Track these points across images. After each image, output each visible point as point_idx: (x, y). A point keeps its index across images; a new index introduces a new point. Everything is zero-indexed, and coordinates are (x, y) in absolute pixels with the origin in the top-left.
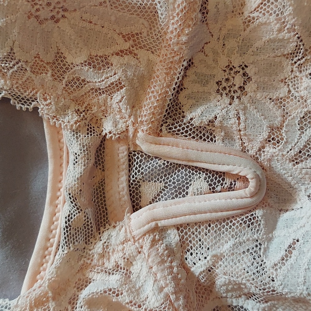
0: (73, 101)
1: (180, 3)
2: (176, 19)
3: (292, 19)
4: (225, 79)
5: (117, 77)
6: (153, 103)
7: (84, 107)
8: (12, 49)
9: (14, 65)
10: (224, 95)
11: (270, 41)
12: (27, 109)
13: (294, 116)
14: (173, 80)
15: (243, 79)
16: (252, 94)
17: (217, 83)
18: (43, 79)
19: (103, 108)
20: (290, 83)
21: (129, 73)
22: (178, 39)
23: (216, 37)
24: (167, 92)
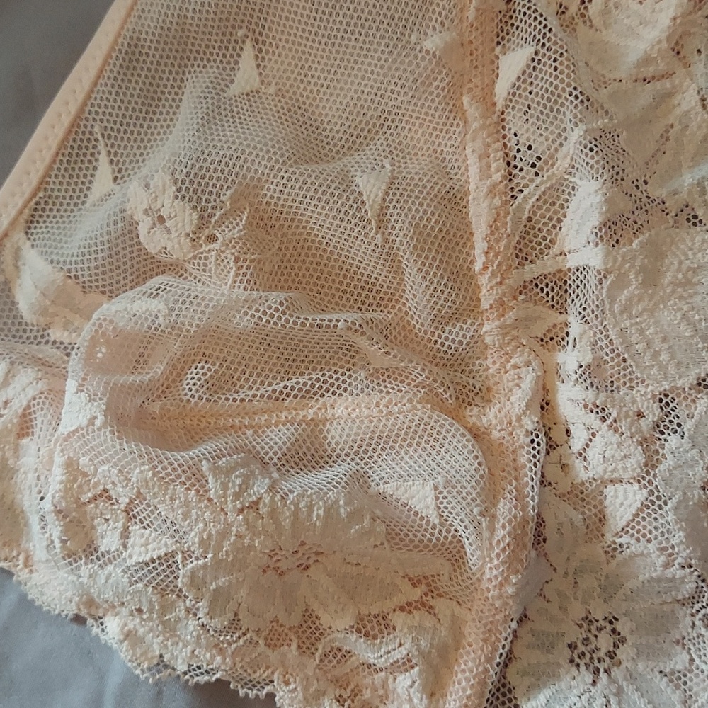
0: (331, 681)
1: (500, 537)
2: (496, 562)
3: (684, 550)
4: (581, 639)
5: (404, 651)
6: (464, 690)
7: (349, 690)
8: (236, 614)
9: (239, 637)
10: (583, 668)
11: (651, 580)
12: (257, 696)
13: (702, 703)
14: (495, 649)
15: (612, 641)
16: (629, 665)
17: (570, 646)
18: (284, 655)
19: (381, 692)
20: (691, 647)
21: (423, 644)
22: (500, 590)
23: (561, 571)
24: (487, 670)
